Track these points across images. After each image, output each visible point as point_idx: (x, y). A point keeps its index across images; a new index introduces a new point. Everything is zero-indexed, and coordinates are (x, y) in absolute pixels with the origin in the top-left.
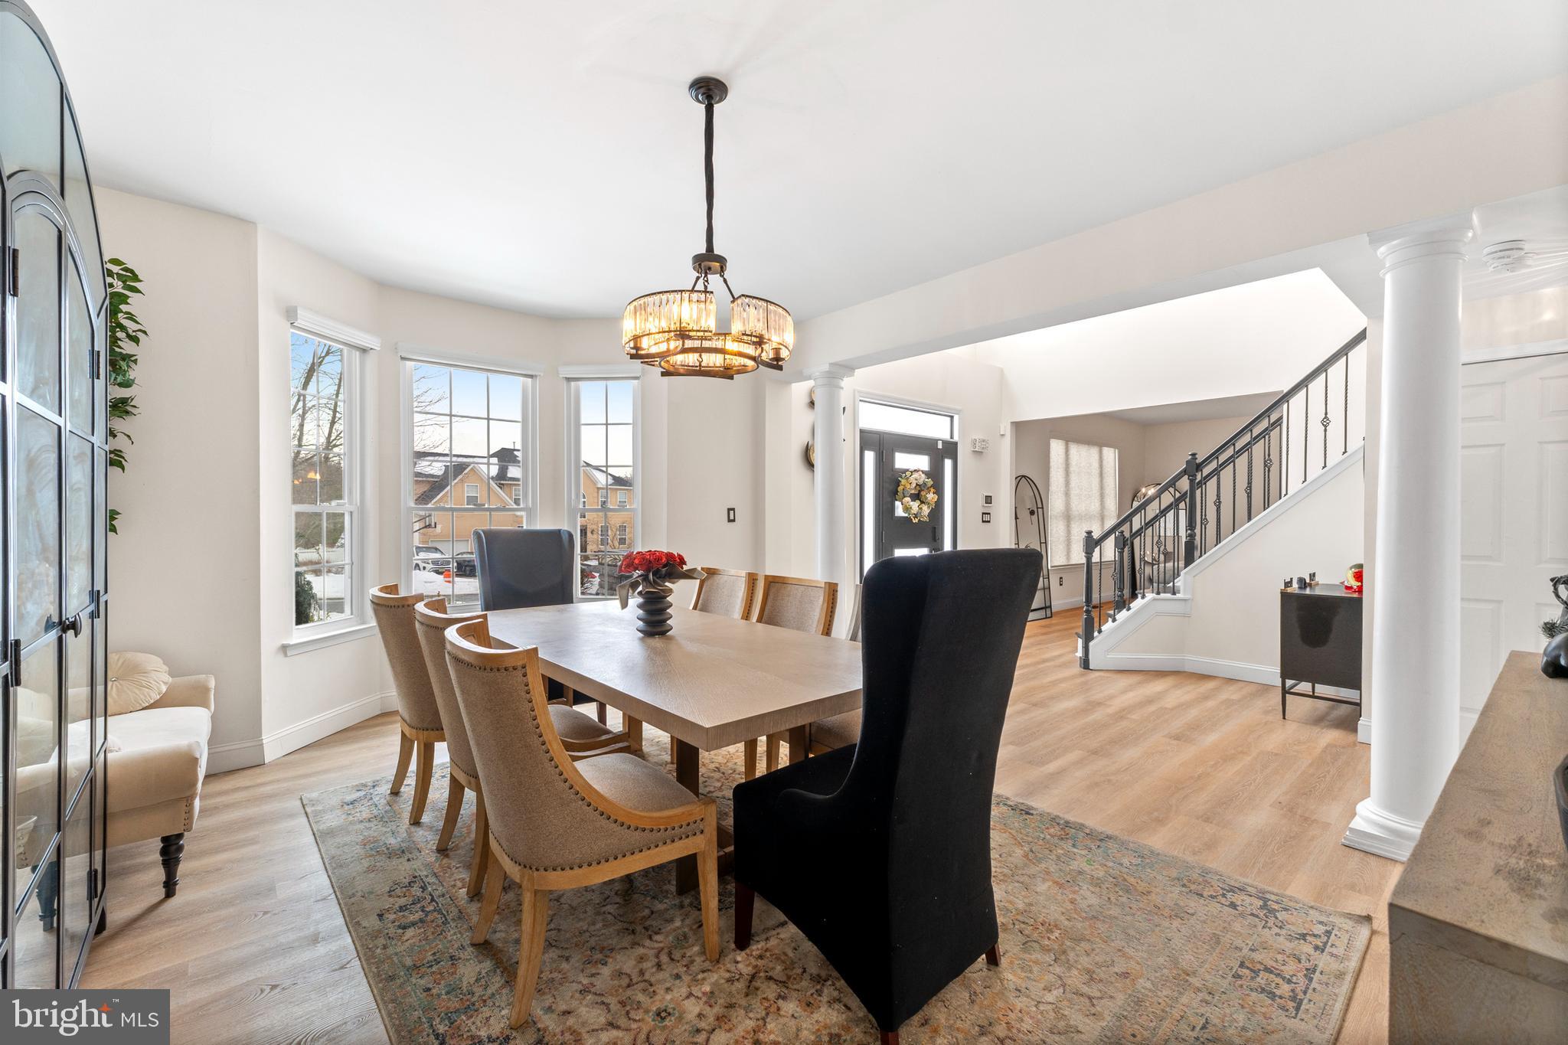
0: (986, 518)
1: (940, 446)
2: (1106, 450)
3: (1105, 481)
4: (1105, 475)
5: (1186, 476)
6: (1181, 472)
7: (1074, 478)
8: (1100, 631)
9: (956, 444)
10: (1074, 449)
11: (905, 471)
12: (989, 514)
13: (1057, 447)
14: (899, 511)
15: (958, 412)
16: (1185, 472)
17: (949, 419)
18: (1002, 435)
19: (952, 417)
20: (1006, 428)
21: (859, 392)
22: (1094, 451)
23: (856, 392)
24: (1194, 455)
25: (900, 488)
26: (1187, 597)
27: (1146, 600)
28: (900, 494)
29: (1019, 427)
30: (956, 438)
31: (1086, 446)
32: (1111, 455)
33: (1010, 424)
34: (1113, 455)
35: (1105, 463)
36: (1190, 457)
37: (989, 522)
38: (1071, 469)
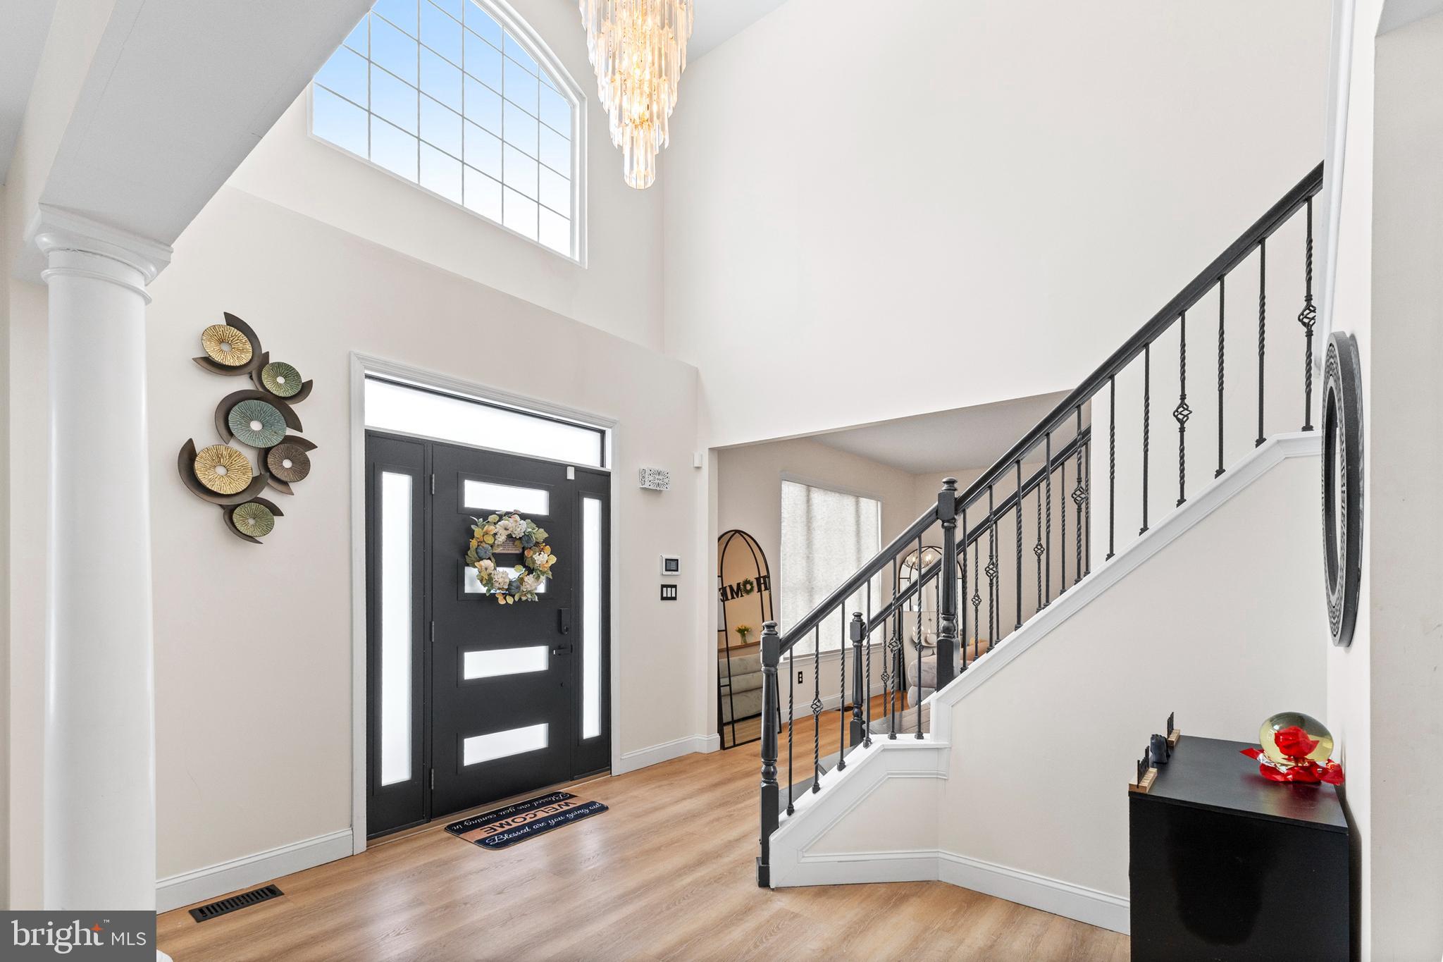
0: (669, 592)
1: (571, 475)
2: (863, 501)
3: (863, 541)
4: (863, 534)
5: (939, 522)
6: (930, 515)
7: (818, 536)
8: (791, 811)
9: (608, 475)
10: (818, 497)
11: (485, 514)
12: (675, 586)
13: (791, 493)
14: (473, 583)
15: (612, 424)
16: (936, 514)
17: (598, 435)
18: (698, 468)
19: (603, 433)
20: (702, 458)
21: (361, 359)
22: (849, 501)
23: (353, 358)
24: (951, 483)
25: (474, 543)
26: (943, 743)
27: (872, 748)
28: (471, 553)
29: (722, 454)
30: (608, 467)
31: (837, 495)
32: (870, 508)
33: (707, 451)
34: (875, 509)
35: (863, 518)
36: (945, 487)
37: (675, 599)
38: (815, 525)
